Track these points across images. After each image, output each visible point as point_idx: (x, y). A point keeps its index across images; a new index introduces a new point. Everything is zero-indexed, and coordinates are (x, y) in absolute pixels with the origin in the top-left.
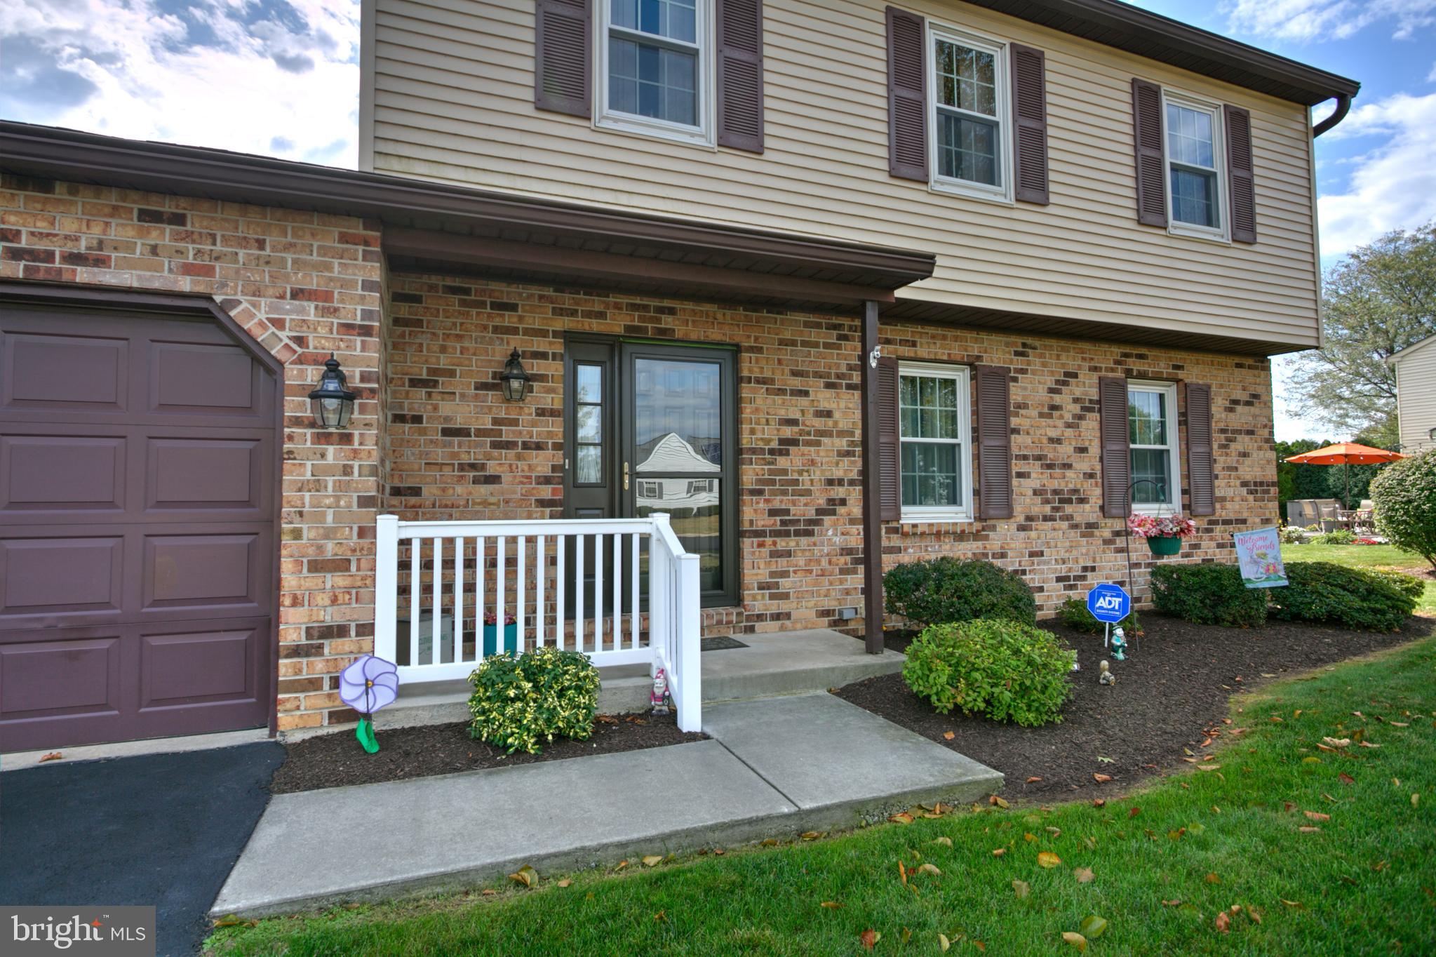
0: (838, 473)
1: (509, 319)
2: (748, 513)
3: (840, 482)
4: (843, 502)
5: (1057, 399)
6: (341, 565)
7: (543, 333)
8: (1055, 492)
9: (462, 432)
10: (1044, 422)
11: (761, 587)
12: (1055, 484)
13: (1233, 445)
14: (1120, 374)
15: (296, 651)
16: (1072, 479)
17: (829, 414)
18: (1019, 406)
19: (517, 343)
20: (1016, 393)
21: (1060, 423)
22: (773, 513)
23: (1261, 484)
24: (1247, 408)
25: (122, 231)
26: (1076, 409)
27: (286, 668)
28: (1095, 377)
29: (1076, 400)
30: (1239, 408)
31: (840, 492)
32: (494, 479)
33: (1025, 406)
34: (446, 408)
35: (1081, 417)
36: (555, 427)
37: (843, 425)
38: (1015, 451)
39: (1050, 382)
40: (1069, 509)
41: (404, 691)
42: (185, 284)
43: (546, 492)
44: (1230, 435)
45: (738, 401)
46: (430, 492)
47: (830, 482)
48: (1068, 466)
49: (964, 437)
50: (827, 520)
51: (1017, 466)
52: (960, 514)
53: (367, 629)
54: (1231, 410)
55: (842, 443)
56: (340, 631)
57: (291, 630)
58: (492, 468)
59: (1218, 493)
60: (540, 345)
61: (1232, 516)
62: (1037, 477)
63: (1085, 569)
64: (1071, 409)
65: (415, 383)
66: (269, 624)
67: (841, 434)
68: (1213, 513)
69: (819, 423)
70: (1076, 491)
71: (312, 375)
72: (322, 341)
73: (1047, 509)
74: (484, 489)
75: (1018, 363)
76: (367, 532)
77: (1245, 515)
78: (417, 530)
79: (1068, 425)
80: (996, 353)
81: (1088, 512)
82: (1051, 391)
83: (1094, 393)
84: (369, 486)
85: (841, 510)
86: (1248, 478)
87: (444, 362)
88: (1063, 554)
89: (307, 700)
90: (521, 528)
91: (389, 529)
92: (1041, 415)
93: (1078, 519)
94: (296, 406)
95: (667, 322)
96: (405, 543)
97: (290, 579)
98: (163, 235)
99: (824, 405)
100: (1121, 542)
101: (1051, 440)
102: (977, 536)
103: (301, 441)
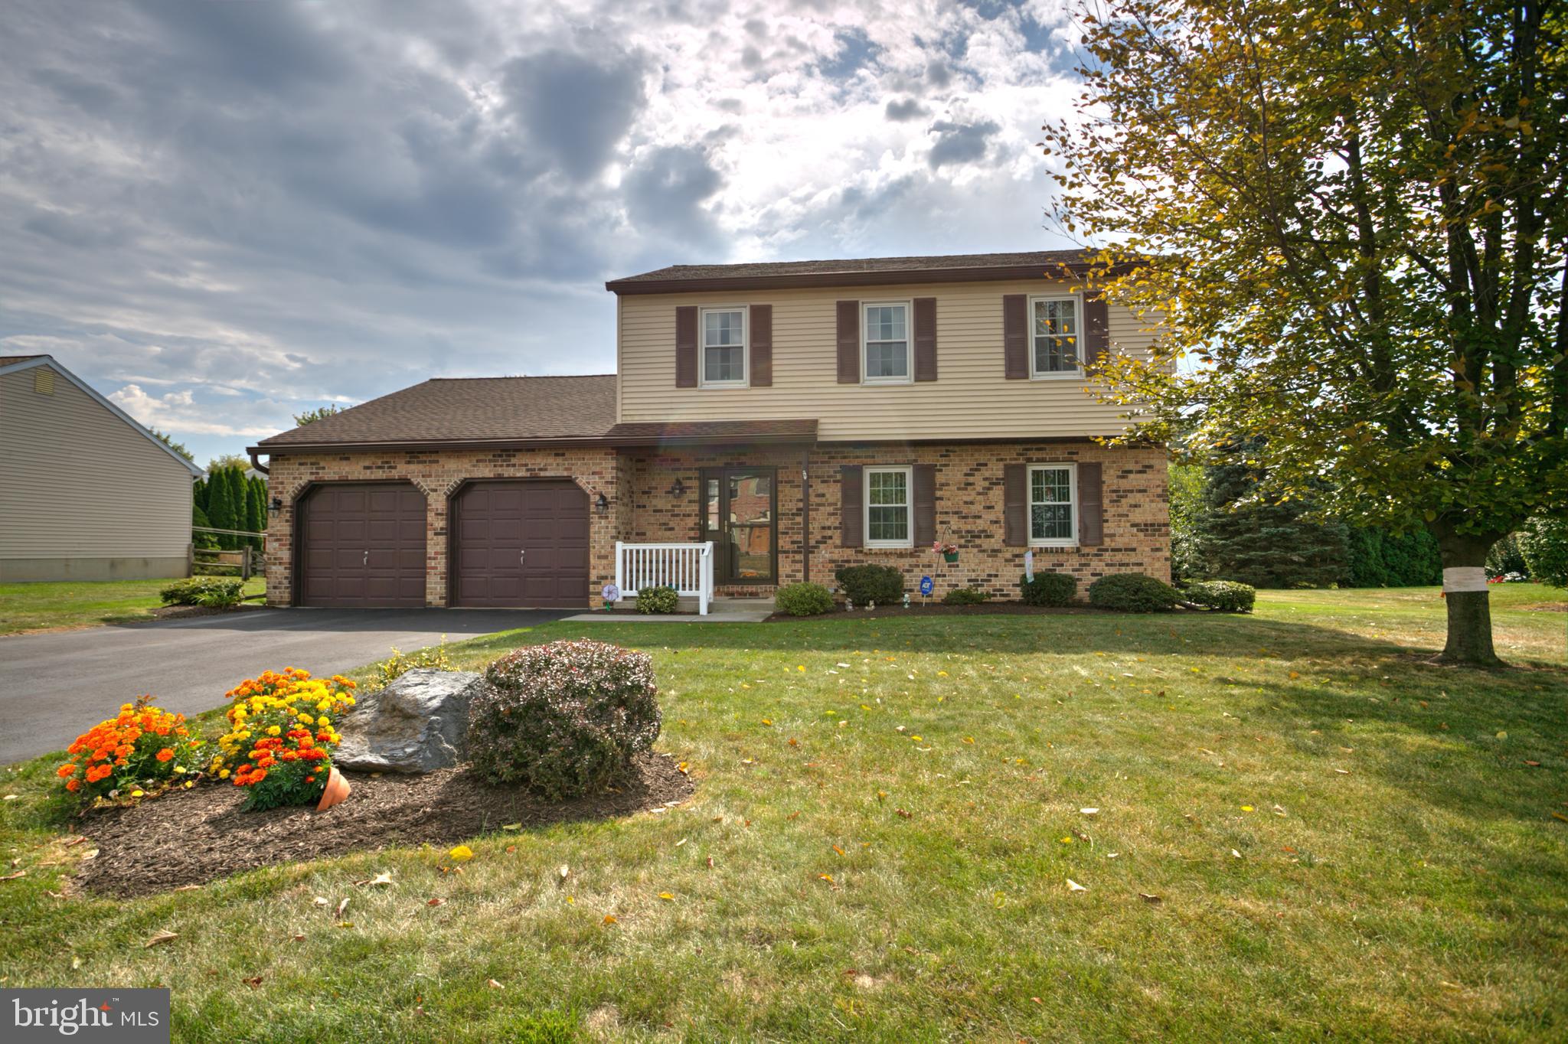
0: (828, 524)
1: (677, 465)
2: (781, 542)
3: (829, 528)
4: (831, 538)
5: (971, 479)
6: (605, 557)
7: (690, 469)
8: (968, 532)
9: (661, 511)
10: (960, 493)
11: (788, 576)
12: (969, 527)
13: (1123, 500)
14: (1021, 461)
15: (594, 583)
16: (981, 524)
17: (823, 495)
18: (942, 485)
19: (680, 475)
20: (940, 478)
21: (973, 493)
22: (793, 542)
23: (1152, 525)
24: (1139, 476)
25: (550, 460)
26: (986, 484)
27: (591, 587)
28: (1001, 465)
29: (985, 479)
30: (1131, 476)
31: (829, 533)
32: (672, 529)
33: (948, 485)
34: (655, 502)
35: (989, 489)
36: (696, 507)
37: (831, 500)
38: (939, 509)
39: (966, 470)
40: (978, 541)
41: (625, 598)
42: (565, 474)
43: (692, 534)
44: (1120, 495)
45: (776, 491)
46: (649, 534)
47: (824, 528)
48: (980, 517)
49: (909, 503)
50: (822, 546)
51: (939, 518)
52: (907, 544)
53: (613, 578)
54: (1123, 477)
55: (831, 509)
56: (606, 578)
57: (593, 578)
58: (671, 524)
59: (1106, 531)
60: (689, 474)
61: (1120, 546)
62: (955, 523)
63: (990, 575)
64: (980, 484)
65: (644, 493)
66: (587, 575)
67: (830, 505)
68: (1102, 543)
69: (818, 500)
70: (984, 531)
71: (597, 497)
72: (600, 488)
73: (962, 541)
74: (668, 533)
75: (943, 461)
76: (613, 547)
77: (1134, 545)
78: (629, 547)
79: (979, 494)
80: (928, 458)
81: (996, 542)
82: (966, 475)
83: (1000, 474)
84: (613, 532)
85: (829, 541)
86: (1137, 521)
87: (654, 484)
88: (973, 566)
89: (597, 598)
90: (681, 546)
91: (620, 546)
92: (959, 489)
93: (985, 547)
94: (593, 508)
95: (743, 459)
96: (625, 551)
97: (593, 561)
98: (560, 460)
99: (820, 491)
100: (1017, 561)
101: (966, 503)
102: (912, 555)
103: (595, 518)
